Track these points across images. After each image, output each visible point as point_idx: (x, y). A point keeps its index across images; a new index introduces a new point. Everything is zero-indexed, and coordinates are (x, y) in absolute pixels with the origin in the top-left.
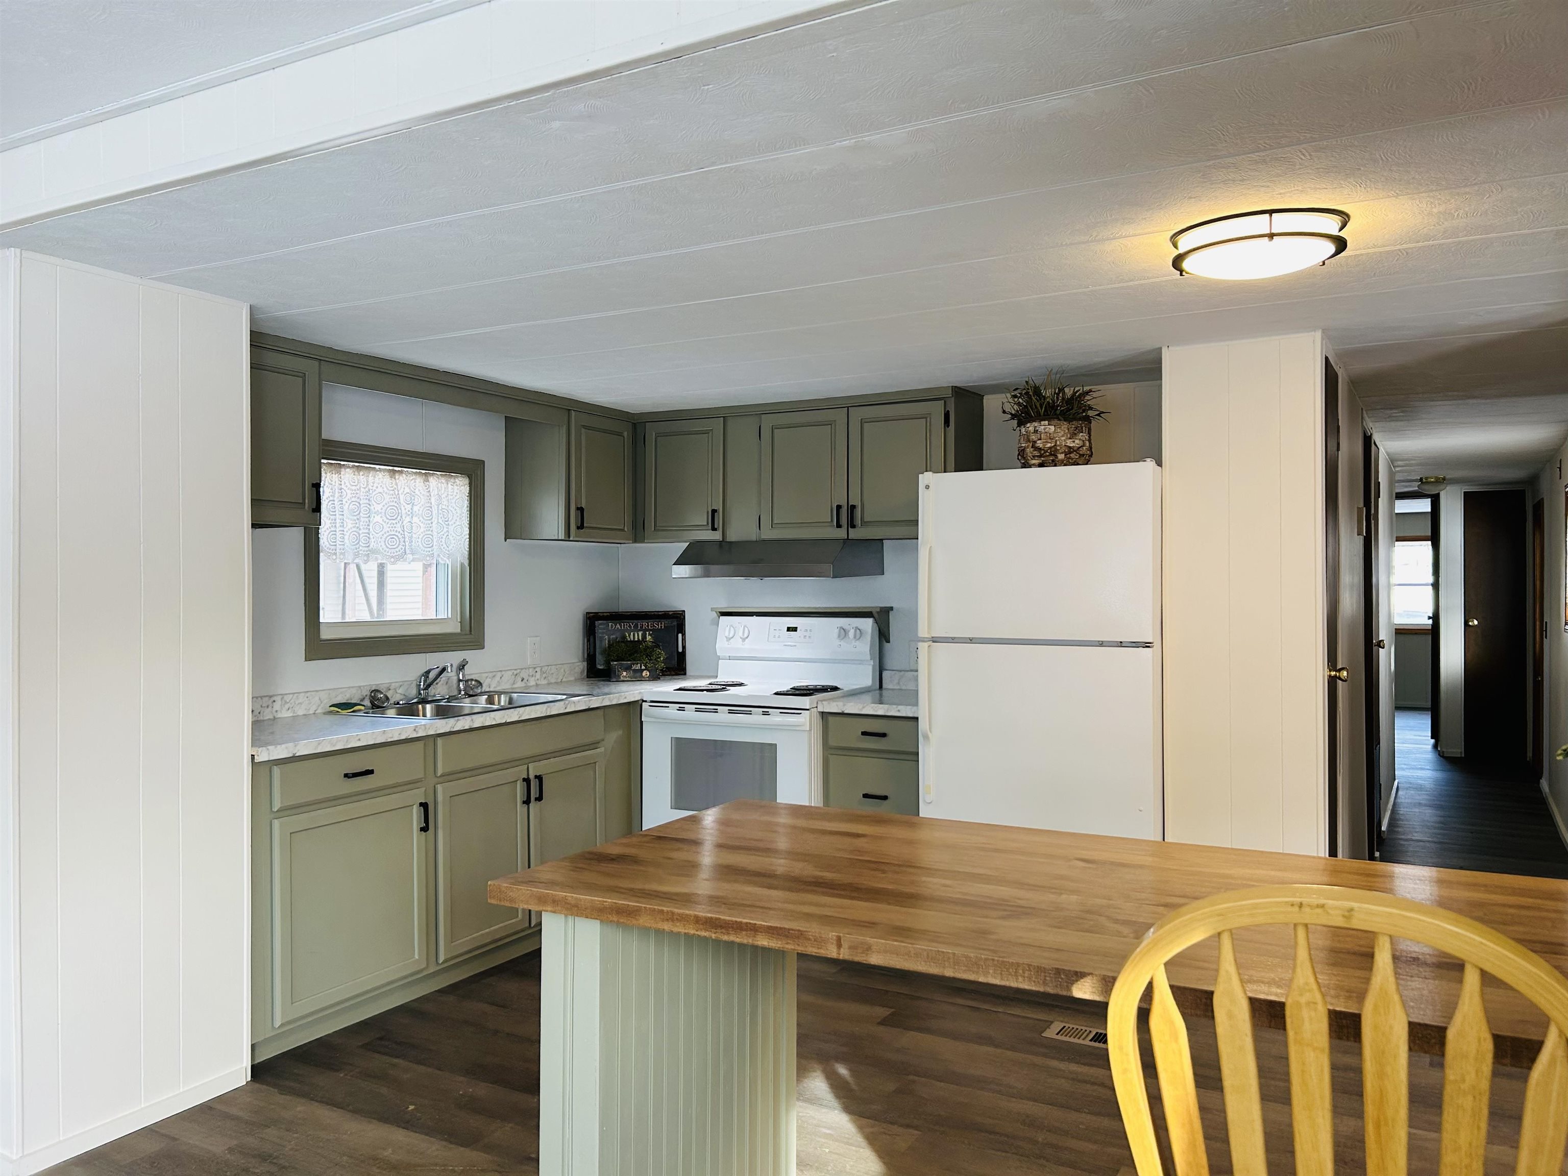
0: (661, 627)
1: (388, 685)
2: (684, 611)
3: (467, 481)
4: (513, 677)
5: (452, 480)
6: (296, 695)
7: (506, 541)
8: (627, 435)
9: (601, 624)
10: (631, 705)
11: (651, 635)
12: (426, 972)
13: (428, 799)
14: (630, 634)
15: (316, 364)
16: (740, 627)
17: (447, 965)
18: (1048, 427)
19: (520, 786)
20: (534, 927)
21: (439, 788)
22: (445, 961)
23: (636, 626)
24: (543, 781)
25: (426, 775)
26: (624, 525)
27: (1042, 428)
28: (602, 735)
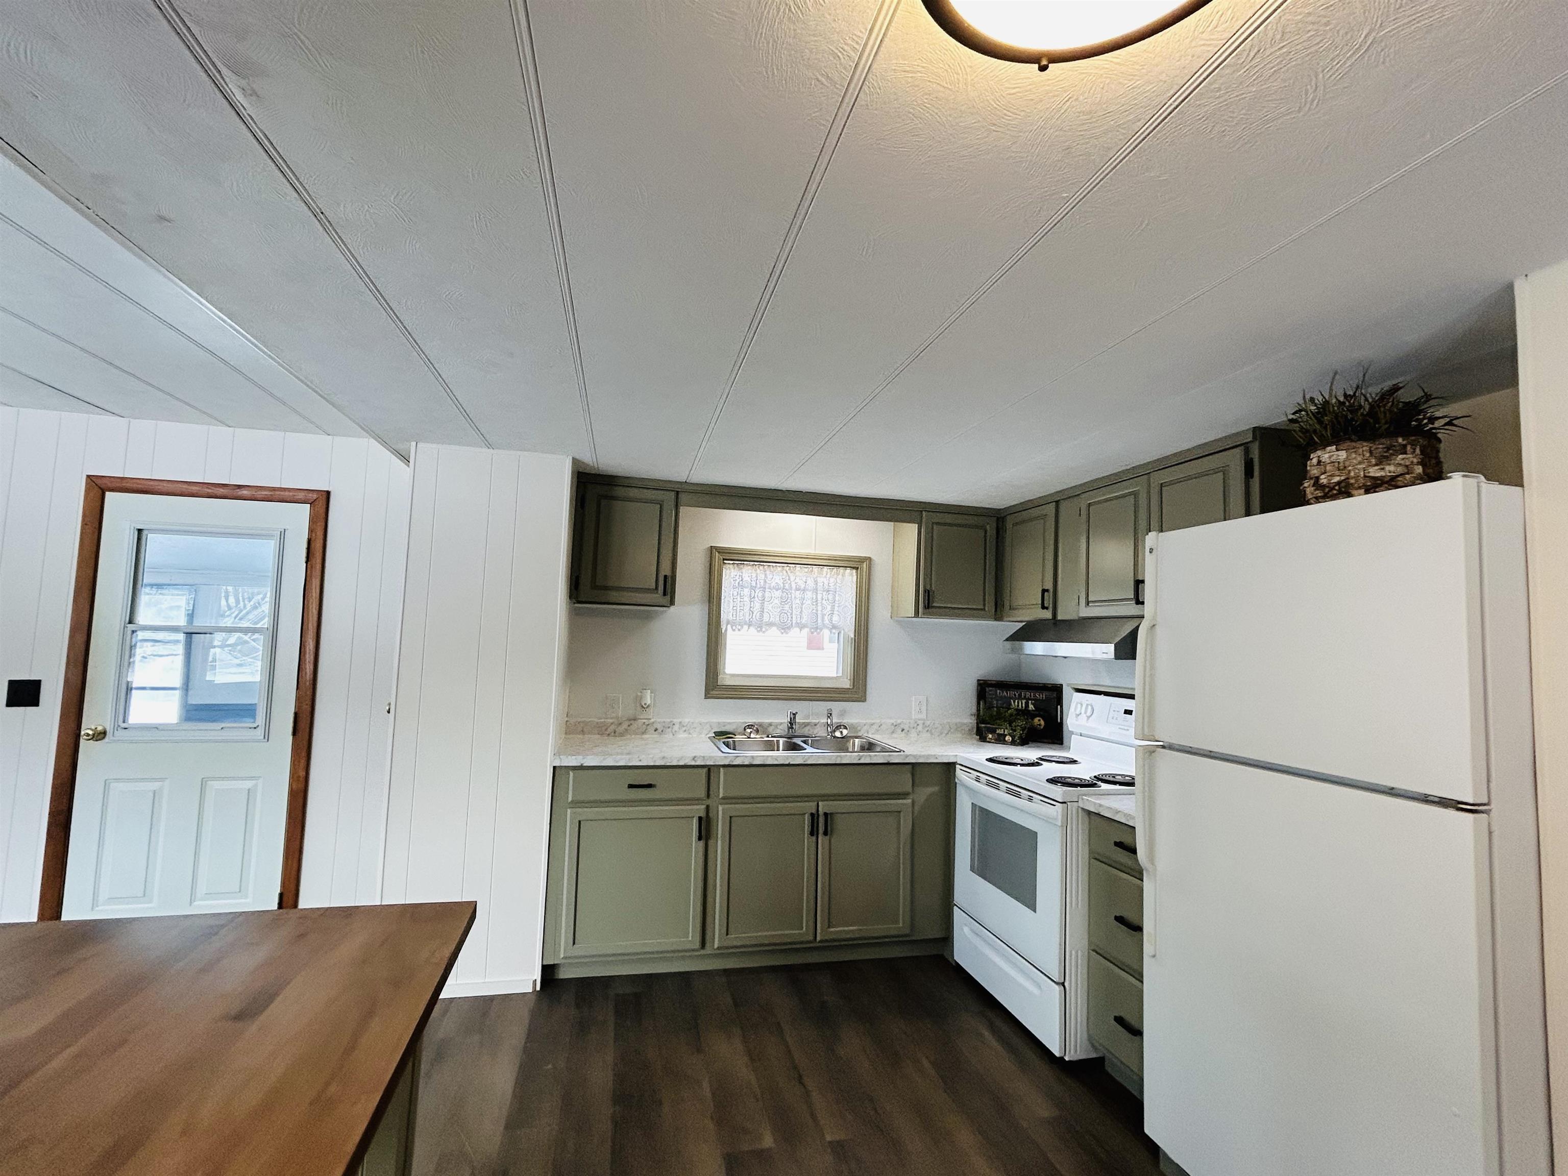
0: (1043, 698)
1: (770, 723)
2: (1061, 685)
3: (855, 575)
8: (991, 529)
9: (990, 691)
10: (949, 768)
11: (1032, 703)
12: (702, 952)
13: (711, 815)
14: (1014, 702)
15: (673, 495)
16: (1087, 705)
17: (724, 952)
18: (1336, 453)
19: (807, 817)
20: (821, 941)
21: (720, 808)
22: (718, 948)
23: (1020, 695)
24: (832, 820)
25: (708, 796)
26: (984, 605)
27: (1327, 456)
28: (908, 788)
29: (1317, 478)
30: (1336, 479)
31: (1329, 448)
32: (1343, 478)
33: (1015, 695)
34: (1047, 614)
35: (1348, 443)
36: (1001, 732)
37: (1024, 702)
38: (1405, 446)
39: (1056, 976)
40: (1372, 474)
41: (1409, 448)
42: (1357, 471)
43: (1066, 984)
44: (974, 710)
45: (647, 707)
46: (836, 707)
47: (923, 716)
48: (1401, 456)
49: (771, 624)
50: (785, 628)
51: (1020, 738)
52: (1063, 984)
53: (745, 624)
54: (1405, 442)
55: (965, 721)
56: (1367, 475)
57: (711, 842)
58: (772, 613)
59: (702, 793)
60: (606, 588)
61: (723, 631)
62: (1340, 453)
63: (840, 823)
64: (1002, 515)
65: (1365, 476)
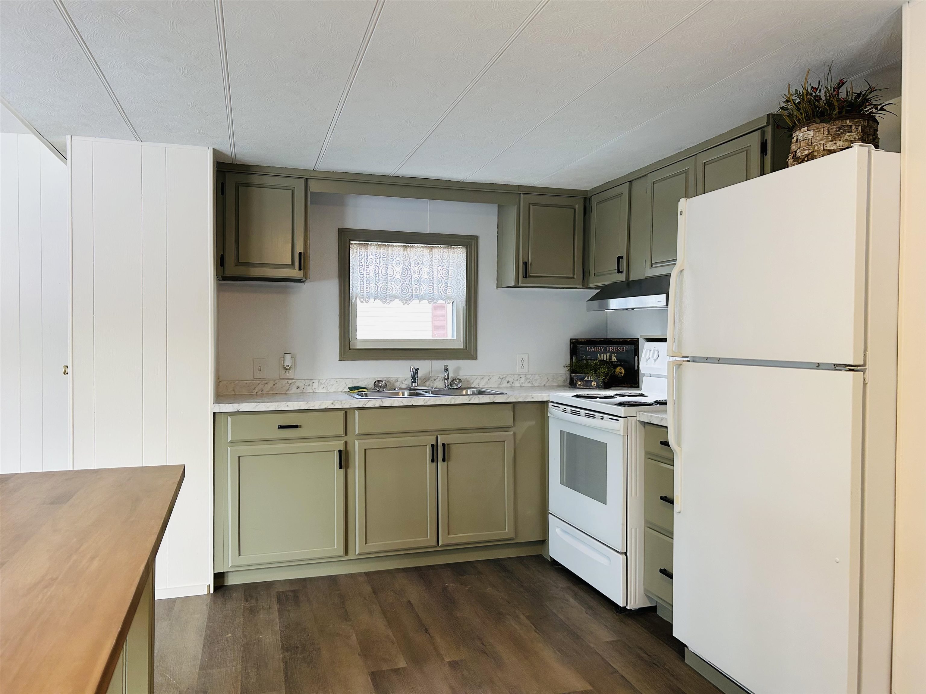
0: (623, 350)
1: (396, 379)
2: (639, 339)
3: (465, 251)
4: (500, 380)
5: (453, 250)
6: (328, 380)
7: (497, 289)
8: (579, 207)
9: (581, 347)
10: (544, 404)
11: (615, 356)
12: (346, 558)
13: (348, 449)
14: (600, 356)
15: (303, 181)
16: (654, 351)
17: (364, 558)
18: (807, 132)
19: (429, 450)
20: (442, 546)
21: (357, 442)
22: (360, 554)
23: (605, 349)
24: (449, 448)
25: (346, 434)
26: (574, 274)
27: (801, 135)
28: (510, 422)
29: (796, 152)
30: (806, 152)
31: (803, 129)
32: (810, 151)
33: (601, 349)
34: (622, 277)
35: (815, 125)
36: (589, 379)
37: (608, 355)
38: (851, 126)
39: (621, 549)
40: (828, 148)
41: (853, 127)
42: (819, 146)
43: (628, 554)
44: (568, 363)
45: (289, 369)
46: (452, 364)
47: (525, 370)
48: (848, 134)
49: (394, 297)
50: (406, 300)
51: (604, 382)
52: (626, 553)
53: (372, 297)
54: (850, 124)
55: (562, 372)
56: (826, 148)
57: (350, 471)
58: (395, 288)
59: (341, 432)
60: (248, 265)
61: (353, 303)
62: (809, 132)
63: (454, 451)
64: (589, 196)
65: (824, 150)
